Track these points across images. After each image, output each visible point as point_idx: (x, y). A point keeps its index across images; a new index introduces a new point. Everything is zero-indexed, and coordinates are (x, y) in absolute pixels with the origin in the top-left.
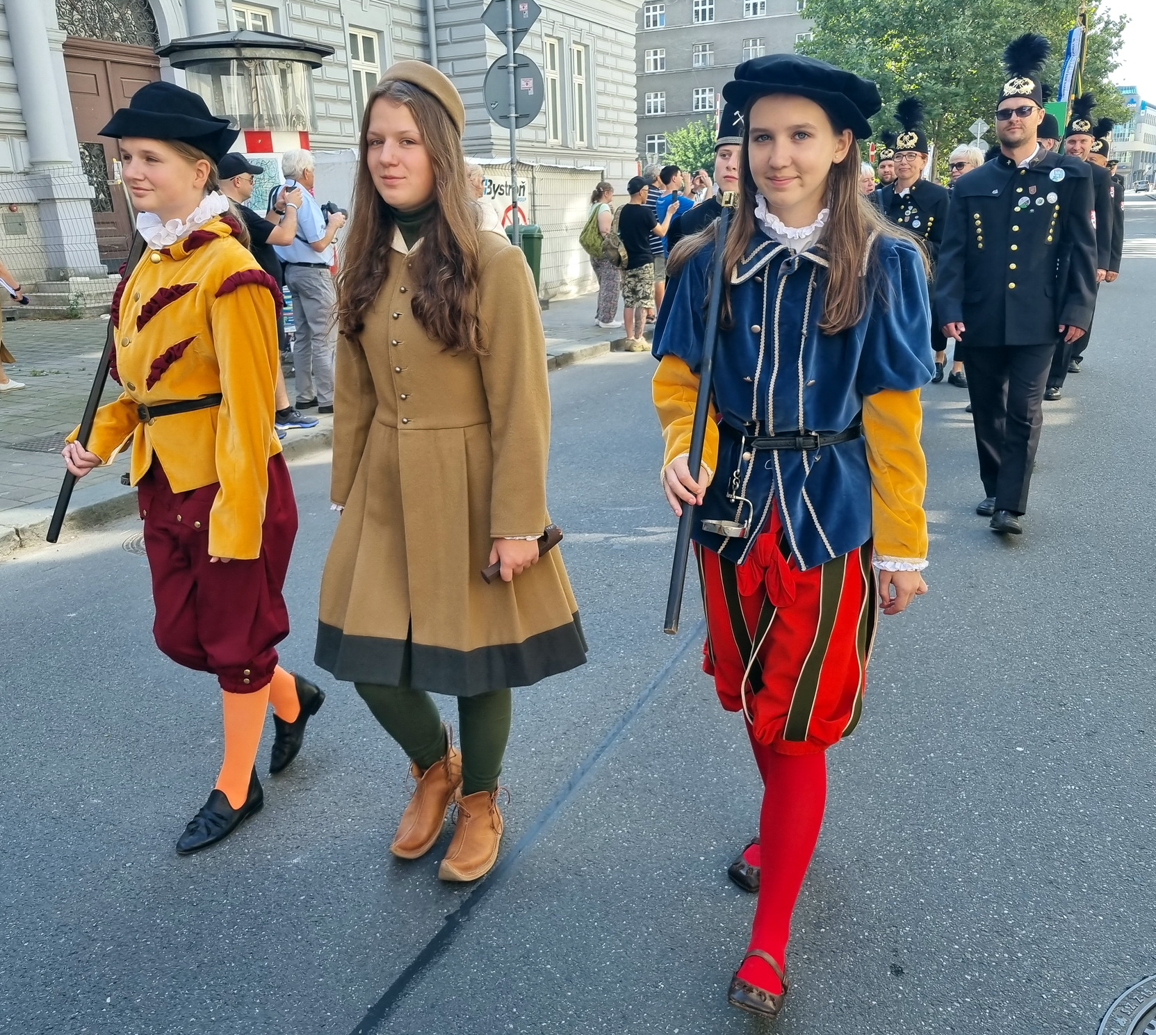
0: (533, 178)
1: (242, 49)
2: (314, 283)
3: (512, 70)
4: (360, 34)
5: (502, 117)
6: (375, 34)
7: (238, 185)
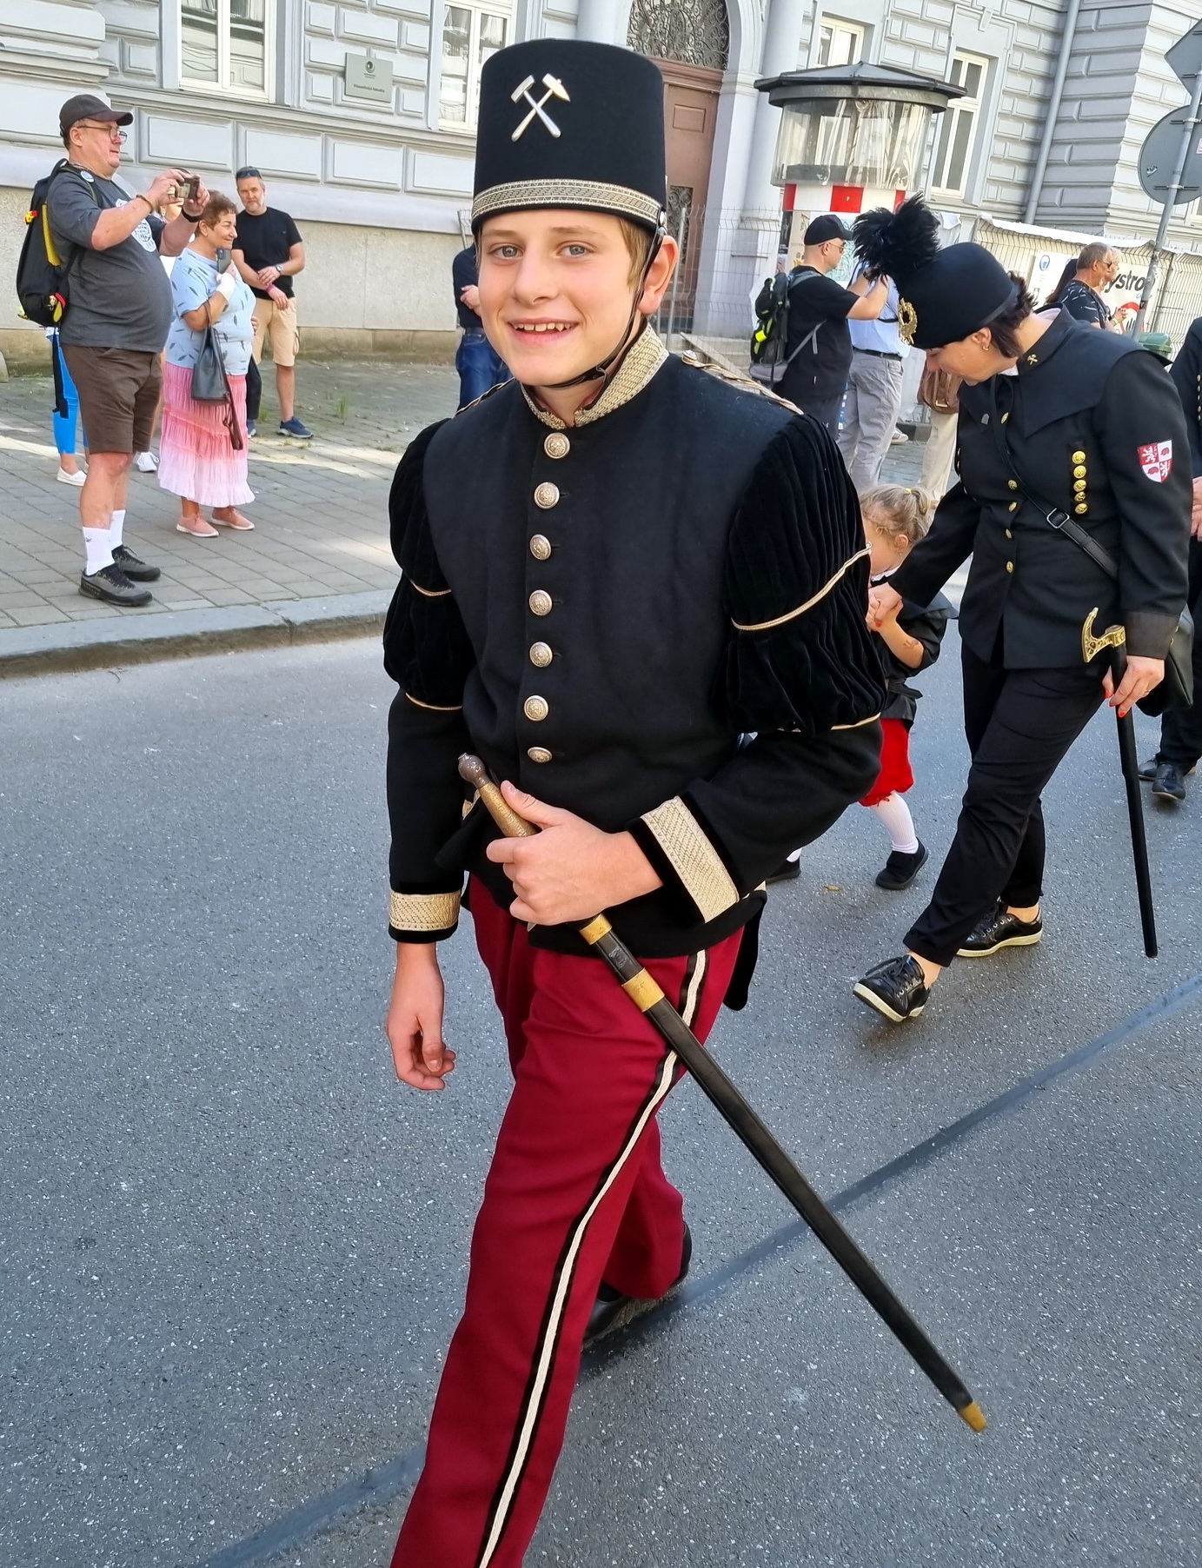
0: (1170, 270)
1: (859, 87)
2: (879, 376)
3: (1191, 126)
4: (967, 60)
5: (1157, 188)
6: (986, 61)
7: (826, 253)
